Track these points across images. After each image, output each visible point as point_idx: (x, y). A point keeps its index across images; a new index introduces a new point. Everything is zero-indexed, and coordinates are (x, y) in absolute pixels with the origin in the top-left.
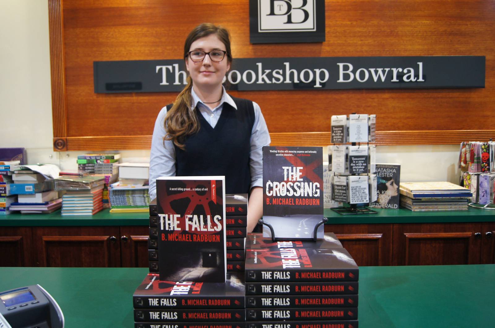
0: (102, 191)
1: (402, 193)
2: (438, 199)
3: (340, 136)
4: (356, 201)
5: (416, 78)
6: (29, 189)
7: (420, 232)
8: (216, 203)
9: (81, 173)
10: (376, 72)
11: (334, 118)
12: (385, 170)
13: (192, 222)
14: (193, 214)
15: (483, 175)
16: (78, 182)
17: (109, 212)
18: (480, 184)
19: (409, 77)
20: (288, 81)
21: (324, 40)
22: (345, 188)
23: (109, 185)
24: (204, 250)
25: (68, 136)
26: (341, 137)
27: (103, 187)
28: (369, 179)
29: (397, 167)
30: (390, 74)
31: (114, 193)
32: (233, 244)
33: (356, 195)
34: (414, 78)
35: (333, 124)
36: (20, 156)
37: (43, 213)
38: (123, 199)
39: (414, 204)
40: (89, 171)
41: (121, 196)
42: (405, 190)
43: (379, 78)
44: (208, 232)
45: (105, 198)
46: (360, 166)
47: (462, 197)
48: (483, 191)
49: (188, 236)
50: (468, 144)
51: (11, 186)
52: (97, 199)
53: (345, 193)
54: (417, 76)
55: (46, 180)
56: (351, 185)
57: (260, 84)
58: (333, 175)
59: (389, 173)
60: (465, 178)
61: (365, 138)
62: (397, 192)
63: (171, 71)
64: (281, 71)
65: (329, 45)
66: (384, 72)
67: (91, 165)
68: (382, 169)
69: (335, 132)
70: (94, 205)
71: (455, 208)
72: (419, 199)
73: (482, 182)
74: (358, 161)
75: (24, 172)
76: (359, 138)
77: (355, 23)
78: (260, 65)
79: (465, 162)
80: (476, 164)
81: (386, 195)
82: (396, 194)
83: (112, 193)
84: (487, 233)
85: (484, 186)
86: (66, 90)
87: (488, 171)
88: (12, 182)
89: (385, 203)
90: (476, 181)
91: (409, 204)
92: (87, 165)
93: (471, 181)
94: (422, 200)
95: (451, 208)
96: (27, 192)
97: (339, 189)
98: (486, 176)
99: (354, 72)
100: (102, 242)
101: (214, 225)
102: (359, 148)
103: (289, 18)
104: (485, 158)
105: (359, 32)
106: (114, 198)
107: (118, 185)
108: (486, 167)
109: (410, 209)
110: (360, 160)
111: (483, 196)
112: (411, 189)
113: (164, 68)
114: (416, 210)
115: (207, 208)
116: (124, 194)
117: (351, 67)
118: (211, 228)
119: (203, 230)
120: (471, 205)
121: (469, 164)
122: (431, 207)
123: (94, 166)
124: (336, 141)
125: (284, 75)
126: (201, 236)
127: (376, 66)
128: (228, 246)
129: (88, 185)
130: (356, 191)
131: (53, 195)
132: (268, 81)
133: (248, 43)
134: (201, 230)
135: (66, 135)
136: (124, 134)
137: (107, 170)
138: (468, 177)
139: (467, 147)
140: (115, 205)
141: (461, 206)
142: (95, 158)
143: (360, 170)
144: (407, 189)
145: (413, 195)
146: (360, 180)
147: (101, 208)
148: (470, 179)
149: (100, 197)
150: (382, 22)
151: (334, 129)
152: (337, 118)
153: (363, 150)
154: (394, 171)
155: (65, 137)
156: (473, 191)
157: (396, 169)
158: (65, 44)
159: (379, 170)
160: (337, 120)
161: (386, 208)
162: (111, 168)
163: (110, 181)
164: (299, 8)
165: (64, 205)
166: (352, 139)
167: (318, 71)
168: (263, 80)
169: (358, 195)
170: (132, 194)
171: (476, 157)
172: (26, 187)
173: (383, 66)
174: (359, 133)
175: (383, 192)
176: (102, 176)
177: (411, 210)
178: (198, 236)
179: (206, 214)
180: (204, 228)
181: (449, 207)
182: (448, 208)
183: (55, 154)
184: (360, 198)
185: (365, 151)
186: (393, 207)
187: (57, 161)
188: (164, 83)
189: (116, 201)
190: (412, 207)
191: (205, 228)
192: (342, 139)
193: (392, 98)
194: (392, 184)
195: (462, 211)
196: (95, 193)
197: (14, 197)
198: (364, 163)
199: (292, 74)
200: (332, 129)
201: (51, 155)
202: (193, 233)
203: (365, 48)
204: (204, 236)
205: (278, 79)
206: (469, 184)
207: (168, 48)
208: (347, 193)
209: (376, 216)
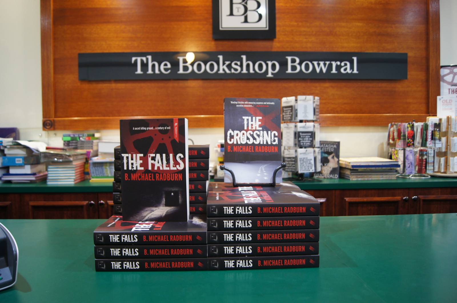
0: (83, 164)
1: (341, 166)
2: (371, 170)
3: (290, 114)
4: (303, 171)
5: (351, 71)
6: (19, 161)
7: (358, 197)
8: (178, 142)
9: (66, 148)
10: (319, 64)
11: (284, 99)
12: (327, 146)
13: (155, 161)
14: (156, 153)
15: (408, 149)
16: (61, 155)
17: (89, 182)
18: (406, 157)
19: (345, 70)
20: (245, 71)
21: (275, 37)
22: (294, 160)
23: (90, 159)
24: (167, 189)
25: (55, 117)
26: (290, 116)
27: (84, 161)
28: (314, 151)
29: (337, 143)
30: (330, 66)
31: (94, 165)
32: (196, 187)
33: (304, 165)
34: (350, 70)
35: (283, 104)
36: (14, 135)
37: (31, 182)
38: (101, 170)
39: (352, 174)
40: (73, 147)
41: (100, 168)
42: (344, 163)
43: (321, 70)
44: (170, 171)
45: (86, 170)
46: (307, 141)
47: (392, 168)
48: (409, 163)
49: (151, 175)
50: (396, 125)
51: (3, 159)
52: (78, 170)
53: (294, 164)
54: (352, 68)
55: (34, 154)
56: (300, 157)
57: (221, 74)
58: (284, 149)
59: (331, 148)
60: (393, 153)
61: (311, 117)
62: (337, 164)
63: (145, 62)
64: (239, 63)
65: (279, 42)
66: (325, 64)
67: (74, 142)
68: (325, 145)
69: (285, 112)
70: (76, 175)
71: (386, 177)
72: (356, 169)
73: (407, 156)
74: (305, 136)
75: (15, 147)
76: (306, 116)
77: (300, 24)
78: (221, 57)
79: (393, 139)
80: (403, 140)
81: (328, 167)
82: (336, 166)
83: (92, 165)
84: (413, 198)
85: (410, 159)
86: (54, 78)
87: (412, 146)
88: (5, 155)
89: (327, 174)
90: (402, 155)
91: (348, 175)
92: (71, 142)
93: (398, 155)
94: (359, 170)
95: (382, 177)
96: (17, 164)
97: (289, 161)
98: (411, 150)
99: (300, 64)
100: (82, 207)
101: (176, 163)
102: (306, 125)
103: (246, 18)
104: (410, 135)
105: (304, 31)
106: (94, 169)
107: (98, 159)
108: (411, 142)
109: (348, 178)
110: (307, 135)
111: (409, 167)
112: (349, 161)
113: (139, 59)
114: (354, 179)
115: (169, 147)
116: (102, 166)
117: (298, 60)
118: (173, 167)
119: (165, 168)
120: (398, 176)
121: (397, 141)
122: (366, 176)
123: (77, 143)
124: (286, 119)
125: (241, 66)
126: (164, 174)
127: (318, 60)
128: (191, 189)
129: (71, 157)
130: (304, 162)
131: (41, 167)
132: (228, 71)
133: (211, 39)
134: (164, 169)
135: (53, 116)
136: (104, 116)
137: (88, 146)
138: (396, 152)
139: (395, 126)
140: (94, 175)
141: (391, 176)
142: (78, 135)
143: (307, 144)
144: (346, 162)
145: (351, 166)
146: (307, 152)
147: (83, 179)
148: (398, 154)
149: (82, 169)
150: (323, 24)
151: (285, 109)
152: (287, 99)
153: (310, 127)
154: (335, 146)
155: (52, 118)
156: (400, 163)
157: (336, 145)
158: (55, 39)
159: (322, 146)
160: (287, 101)
161: (328, 178)
162: (92, 144)
163: (91, 155)
164: (254, 10)
165: (49, 175)
166: (300, 117)
167: (270, 63)
168: (224, 70)
169: (305, 165)
170: (110, 166)
171: (402, 134)
172: (17, 159)
173: (325, 60)
174: (305, 112)
175: (325, 165)
176: (84, 151)
177: (349, 180)
178: (161, 175)
179: (169, 152)
180: (166, 167)
181: (381, 176)
182: (380, 178)
183: (44, 133)
184: (307, 168)
185: (311, 127)
186: (334, 176)
187: (46, 139)
188: (139, 71)
189: (96, 172)
190: (350, 176)
191: (168, 167)
192: (291, 117)
193: (332, 87)
194: (333, 157)
195: (391, 180)
196: (77, 164)
197: (6, 168)
198: (310, 137)
199: (248, 65)
200: (283, 109)
201: (40, 134)
202: (155, 172)
203: (309, 45)
204: (166, 174)
205: (236, 70)
206: (396, 158)
207: (143, 42)
208: (296, 164)
209: (321, 183)
